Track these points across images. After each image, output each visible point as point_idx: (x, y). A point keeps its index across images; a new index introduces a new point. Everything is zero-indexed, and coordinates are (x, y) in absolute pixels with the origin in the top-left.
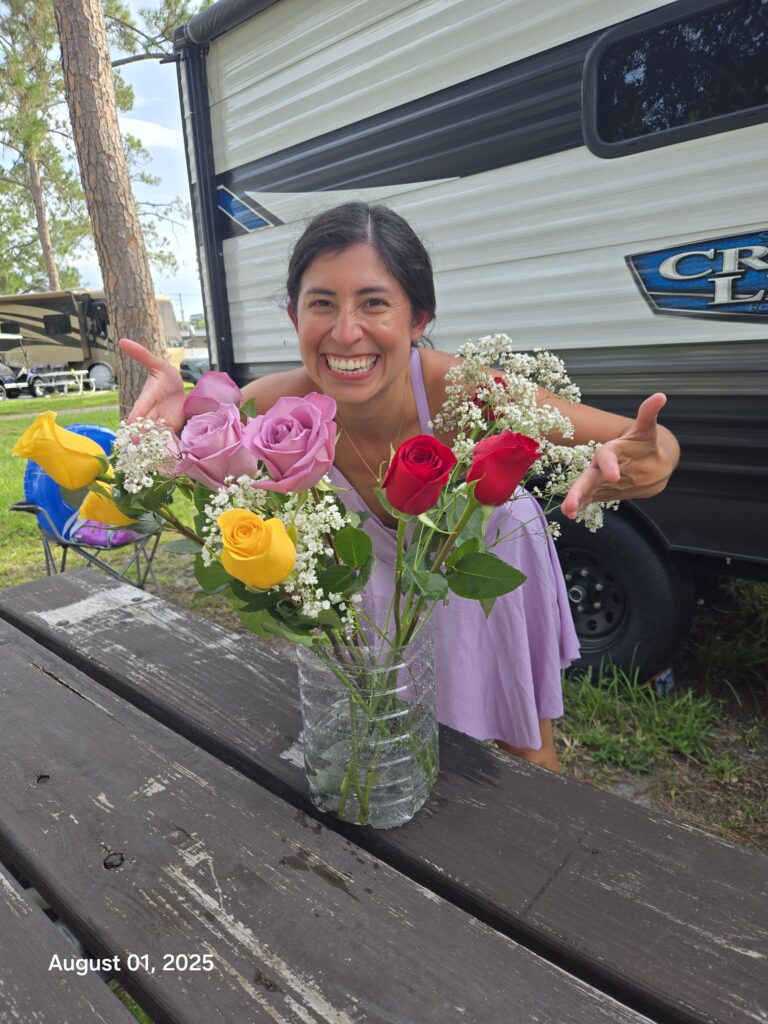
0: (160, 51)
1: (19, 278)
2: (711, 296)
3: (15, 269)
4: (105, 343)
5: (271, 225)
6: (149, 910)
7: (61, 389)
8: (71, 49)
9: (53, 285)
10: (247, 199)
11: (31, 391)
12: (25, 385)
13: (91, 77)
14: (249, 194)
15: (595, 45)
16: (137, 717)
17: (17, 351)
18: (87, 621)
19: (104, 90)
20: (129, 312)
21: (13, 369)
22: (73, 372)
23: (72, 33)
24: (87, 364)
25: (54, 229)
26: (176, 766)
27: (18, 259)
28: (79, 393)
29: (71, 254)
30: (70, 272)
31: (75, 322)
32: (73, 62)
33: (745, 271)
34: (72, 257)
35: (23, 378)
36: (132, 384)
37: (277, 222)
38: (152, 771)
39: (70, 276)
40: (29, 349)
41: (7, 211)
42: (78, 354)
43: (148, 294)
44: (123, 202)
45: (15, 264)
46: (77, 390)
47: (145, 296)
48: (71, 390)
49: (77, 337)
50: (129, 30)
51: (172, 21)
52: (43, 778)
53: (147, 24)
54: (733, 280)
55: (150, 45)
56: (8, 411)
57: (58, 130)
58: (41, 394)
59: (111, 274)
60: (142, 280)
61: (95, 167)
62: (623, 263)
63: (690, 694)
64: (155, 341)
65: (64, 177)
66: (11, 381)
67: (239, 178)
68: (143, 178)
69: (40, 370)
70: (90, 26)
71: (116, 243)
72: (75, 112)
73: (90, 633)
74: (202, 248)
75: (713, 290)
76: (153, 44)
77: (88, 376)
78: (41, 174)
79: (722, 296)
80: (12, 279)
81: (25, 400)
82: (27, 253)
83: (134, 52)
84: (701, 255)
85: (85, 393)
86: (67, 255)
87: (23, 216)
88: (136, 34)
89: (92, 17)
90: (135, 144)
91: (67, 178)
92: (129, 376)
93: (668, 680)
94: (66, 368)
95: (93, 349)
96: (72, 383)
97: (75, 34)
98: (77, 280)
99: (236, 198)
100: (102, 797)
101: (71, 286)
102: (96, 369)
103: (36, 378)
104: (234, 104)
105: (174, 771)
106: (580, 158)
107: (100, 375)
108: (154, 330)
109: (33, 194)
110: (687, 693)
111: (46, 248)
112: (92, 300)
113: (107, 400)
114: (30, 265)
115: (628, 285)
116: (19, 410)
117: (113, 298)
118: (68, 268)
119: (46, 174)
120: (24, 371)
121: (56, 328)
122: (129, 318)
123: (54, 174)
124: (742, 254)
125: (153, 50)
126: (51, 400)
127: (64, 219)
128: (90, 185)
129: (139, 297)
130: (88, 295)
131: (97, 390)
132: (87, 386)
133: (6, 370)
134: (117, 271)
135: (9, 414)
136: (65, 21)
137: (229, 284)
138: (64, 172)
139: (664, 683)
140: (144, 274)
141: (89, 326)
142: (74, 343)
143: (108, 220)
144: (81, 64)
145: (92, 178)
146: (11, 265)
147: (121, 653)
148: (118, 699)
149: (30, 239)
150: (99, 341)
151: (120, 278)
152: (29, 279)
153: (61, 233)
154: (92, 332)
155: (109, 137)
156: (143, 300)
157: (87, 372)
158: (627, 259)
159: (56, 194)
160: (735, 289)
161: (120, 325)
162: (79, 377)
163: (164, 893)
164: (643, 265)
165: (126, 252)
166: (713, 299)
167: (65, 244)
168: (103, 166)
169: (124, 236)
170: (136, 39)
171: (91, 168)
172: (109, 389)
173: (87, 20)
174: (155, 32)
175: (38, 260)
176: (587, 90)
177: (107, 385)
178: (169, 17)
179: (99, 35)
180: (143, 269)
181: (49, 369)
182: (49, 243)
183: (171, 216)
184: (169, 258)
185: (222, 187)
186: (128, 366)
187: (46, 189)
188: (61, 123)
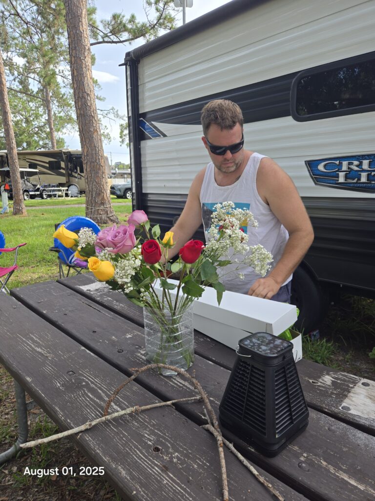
0: (109, 40)
1: (37, 142)
2: (337, 179)
3: (35, 138)
4: (76, 175)
5: (162, 136)
6: (133, 361)
7: (55, 196)
8: (73, 45)
9: (53, 146)
10: (152, 125)
11: (41, 196)
12: (38, 193)
13: (82, 58)
14: (153, 122)
15: (296, 77)
16: (119, 318)
17: (36, 177)
18: (97, 290)
19: (87, 64)
20: (92, 164)
21: (33, 185)
22: (61, 188)
23: (74, 38)
24: (67, 185)
25: (55, 120)
26: (135, 331)
27: (37, 133)
28: (63, 198)
29: (61, 132)
30: (60, 140)
31: (63, 165)
32: (74, 51)
33: (350, 170)
34: (62, 133)
35: (38, 190)
36: (92, 197)
37: (165, 136)
38: (128, 332)
39: (61, 142)
40: (41, 176)
41: (33, 110)
42: (63, 180)
43: (101, 156)
44: (93, 115)
45: (35, 135)
46: (63, 196)
47: (100, 157)
48: (59, 196)
49: (64, 171)
50: (95, 30)
51: (115, 26)
52: (94, 332)
53: (104, 26)
54: (346, 174)
55: (105, 37)
56: (31, 205)
57: (60, 74)
58: (46, 197)
59: (85, 147)
60: (99, 150)
61: (82, 99)
62: (304, 163)
63: (325, 340)
64: (103, 178)
65: (61, 96)
66: (32, 191)
67: (149, 116)
68: (97, 98)
69: (45, 186)
70: (83, 35)
71: (88, 133)
72: (74, 73)
73: (99, 294)
74: (132, 144)
75: (338, 177)
76: (106, 36)
77: (67, 190)
78: (51, 94)
79: (341, 179)
80: (34, 142)
81: (38, 200)
82: (41, 130)
83: (97, 40)
84: (334, 163)
85: (66, 198)
86: (59, 132)
87: (40, 113)
88: (98, 31)
89: (83, 31)
90: (95, 82)
91: (62, 97)
92: (91, 193)
93: (317, 335)
94: (58, 186)
95: (70, 178)
96: (60, 193)
97: (76, 39)
98: (63, 144)
99: (147, 123)
100: (113, 337)
101: (60, 147)
102: (71, 187)
103: (44, 190)
104: (148, 86)
105: (134, 333)
106: (289, 120)
107: (73, 190)
108: (103, 173)
109: (46, 103)
110: (324, 339)
111: (51, 129)
112: (72, 155)
113: (76, 202)
114: (42, 136)
115: (306, 172)
116: (35, 205)
117: (86, 158)
118: (60, 138)
119: (53, 95)
120: (38, 186)
121: (54, 167)
122: (92, 167)
123: (57, 94)
124: (350, 164)
125: (106, 39)
126: (50, 201)
127: (59, 115)
128: (78, 106)
129: (97, 158)
130: (70, 152)
131: (72, 197)
132: (67, 195)
133: (30, 186)
134: (88, 145)
135: (31, 206)
136: (72, 33)
137: (142, 159)
138: (61, 94)
139: (315, 336)
140: (100, 147)
141: (69, 167)
142: (62, 175)
143: (85, 123)
144: (77, 52)
145: (80, 103)
146: (34, 136)
147: (110, 300)
148: (112, 313)
149: (43, 124)
150: (74, 174)
151: (89, 149)
152: (41, 143)
153: (57, 122)
154: (70, 170)
155: (88, 85)
156: (99, 159)
157: (67, 188)
158: (305, 161)
159: (57, 104)
160: (346, 177)
161: (88, 170)
162: (64, 190)
163: (136, 358)
164: (311, 165)
165: (93, 137)
166: (338, 180)
167: (59, 127)
168: (85, 98)
169: (92, 130)
170: (98, 34)
171: (79, 99)
172: (77, 197)
173: (81, 32)
174: (107, 31)
175: (46, 134)
176: (293, 94)
177: (76, 195)
178: (114, 24)
179: (86, 39)
180: (100, 145)
181: (49, 186)
182: (53, 127)
183: (109, 116)
184: (107, 135)
185: (142, 119)
186: (91, 189)
187: (52, 101)
188: (61, 71)
